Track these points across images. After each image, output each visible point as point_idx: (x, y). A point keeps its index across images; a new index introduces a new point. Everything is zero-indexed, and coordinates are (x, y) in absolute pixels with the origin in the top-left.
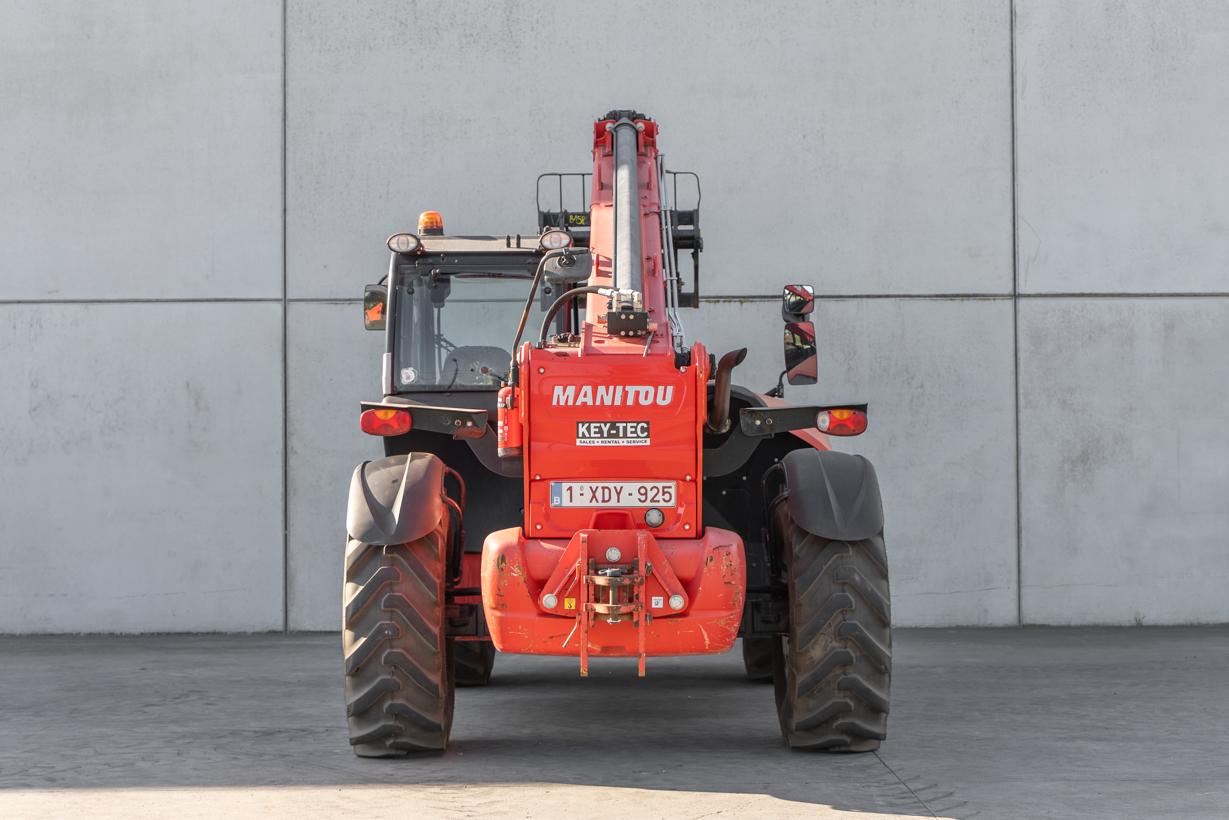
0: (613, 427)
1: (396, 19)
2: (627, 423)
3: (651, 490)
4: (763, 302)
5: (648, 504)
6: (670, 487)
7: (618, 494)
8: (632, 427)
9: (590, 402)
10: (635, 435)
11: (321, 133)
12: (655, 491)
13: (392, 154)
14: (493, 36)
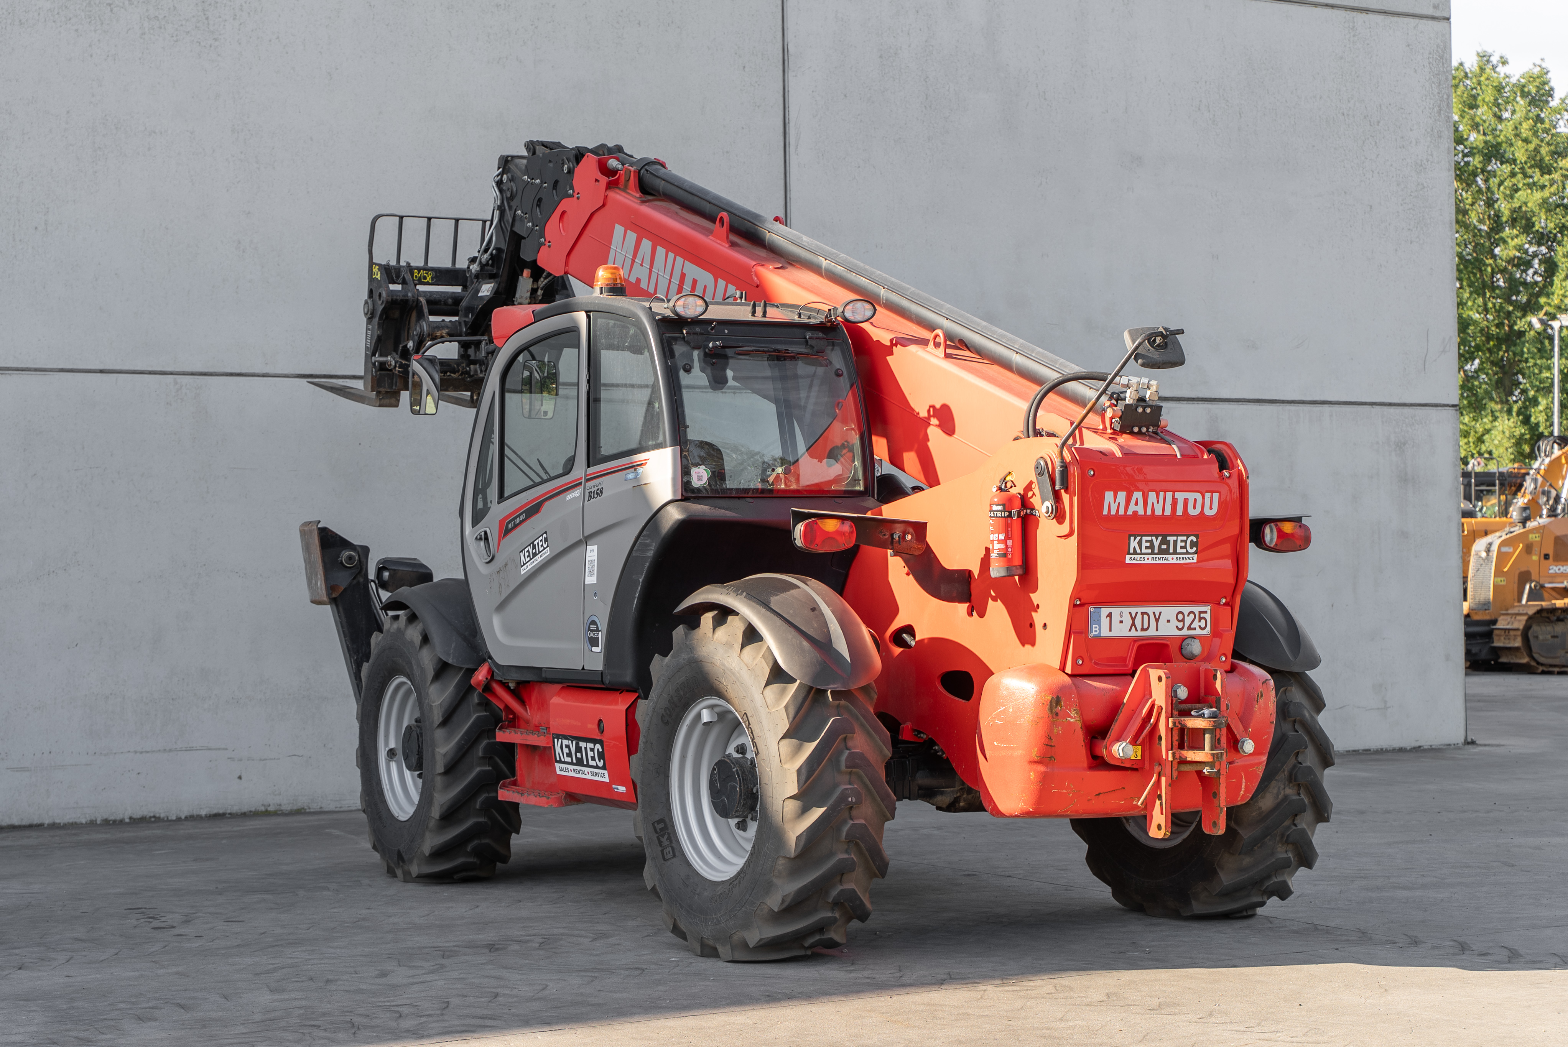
0: (1165, 541)
2: (1177, 536)
3: (1188, 615)
5: (1185, 632)
6: (1206, 612)
7: (1157, 620)
8: (1182, 541)
9: (1141, 512)
10: (1184, 551)
12: (1192, 616)
13: (52, 170)
14: (184, 22)
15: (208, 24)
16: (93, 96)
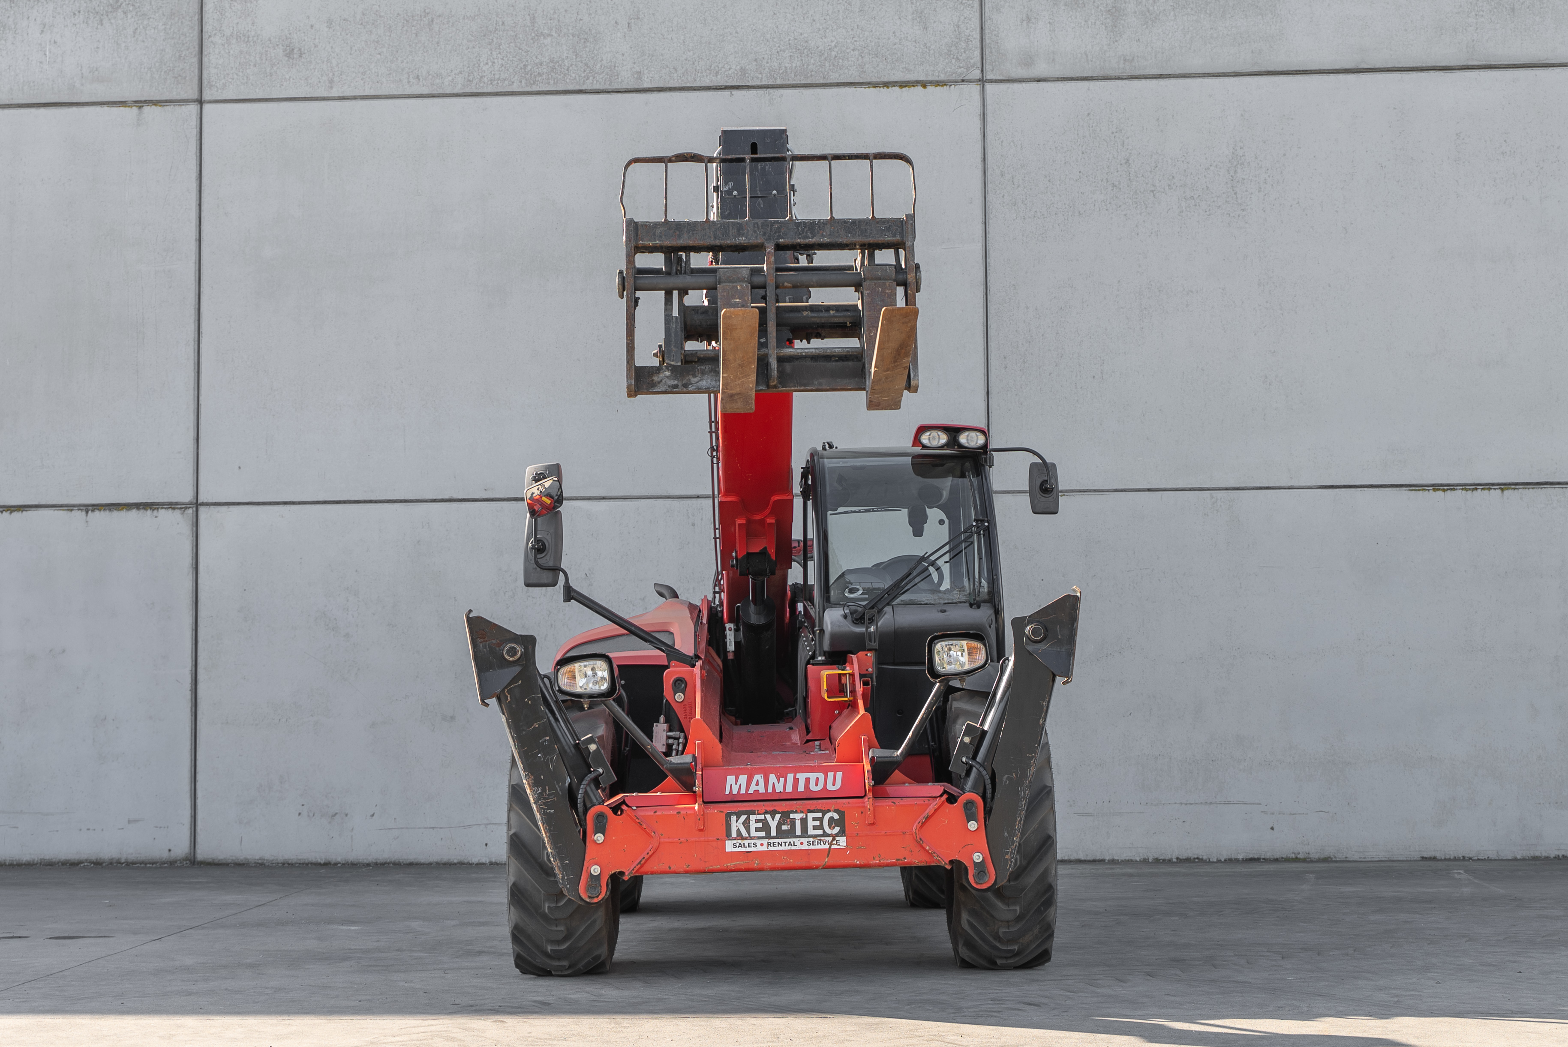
1: (1107, 182)
4: (1527, 490)
11: (1027, 308)
13: (1106, 330)
14: (1215, 199)
15: (1237, 198)
16: (1140, 266)
